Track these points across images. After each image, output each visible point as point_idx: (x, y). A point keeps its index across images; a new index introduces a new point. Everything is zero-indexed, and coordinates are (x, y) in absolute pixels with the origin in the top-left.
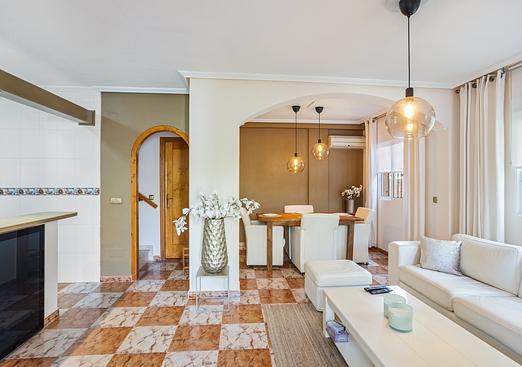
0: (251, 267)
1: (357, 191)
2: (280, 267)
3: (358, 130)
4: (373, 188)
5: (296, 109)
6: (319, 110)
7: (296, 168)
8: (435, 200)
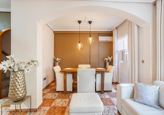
0: (58, 92)
1: (110, 59)
2: (71, 92)
3: (110, 34)
4: (116, 57)
5: (80, 22)
6: (90, 22)
7: (79, 48)
8: (143, 62)
